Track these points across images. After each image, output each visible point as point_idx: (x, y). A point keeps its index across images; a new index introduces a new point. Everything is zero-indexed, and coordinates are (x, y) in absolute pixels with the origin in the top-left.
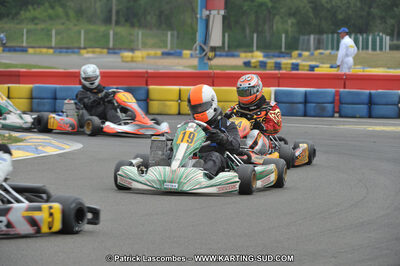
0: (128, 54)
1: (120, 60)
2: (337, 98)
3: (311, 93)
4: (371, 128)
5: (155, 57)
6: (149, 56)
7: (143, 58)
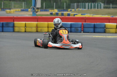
0: (8, 11)
1: (5, 13)
2: (82, 26)
3: (73, 24)
4: (94, 36)
5: (18, 11)
6: (16, 11)
7: (13, 12)
